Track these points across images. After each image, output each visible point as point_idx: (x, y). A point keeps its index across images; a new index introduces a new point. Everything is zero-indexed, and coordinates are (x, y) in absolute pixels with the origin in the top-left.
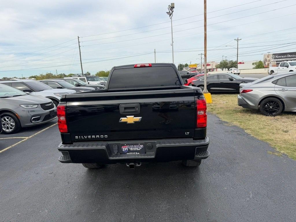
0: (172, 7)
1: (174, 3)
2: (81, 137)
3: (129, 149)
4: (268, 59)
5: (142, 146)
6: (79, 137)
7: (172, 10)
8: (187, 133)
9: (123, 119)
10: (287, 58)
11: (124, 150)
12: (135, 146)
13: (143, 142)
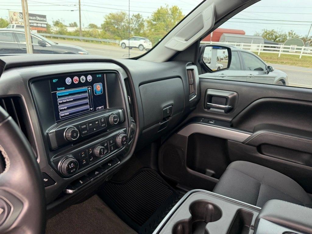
4: (14, 18)
10: (36, 20)
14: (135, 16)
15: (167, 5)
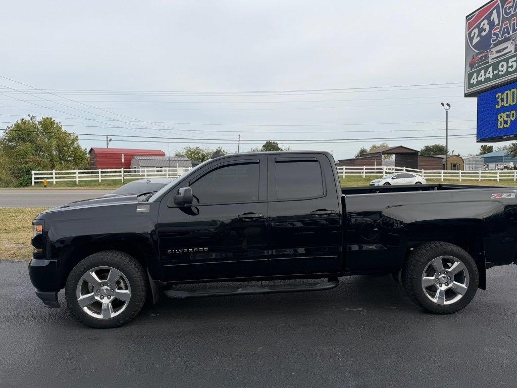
15: (31, 116)
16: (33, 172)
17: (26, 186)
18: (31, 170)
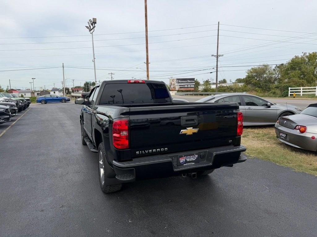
0: (94, 22)
1: (96, 19)
2: (142, 152)
3: (186, 160)
4: (173, 83)
5: (196, 156)
6: (140, 152)
7: (94, 25)
8: (230, 141)
9: (183, 131)
10: (187, 83)
11: (181, 162)
12: (191, 156)
13: (197, 152)
14: (278, 67)
16: (290, 88)
17: (285, 97)
18: (289, 87)
